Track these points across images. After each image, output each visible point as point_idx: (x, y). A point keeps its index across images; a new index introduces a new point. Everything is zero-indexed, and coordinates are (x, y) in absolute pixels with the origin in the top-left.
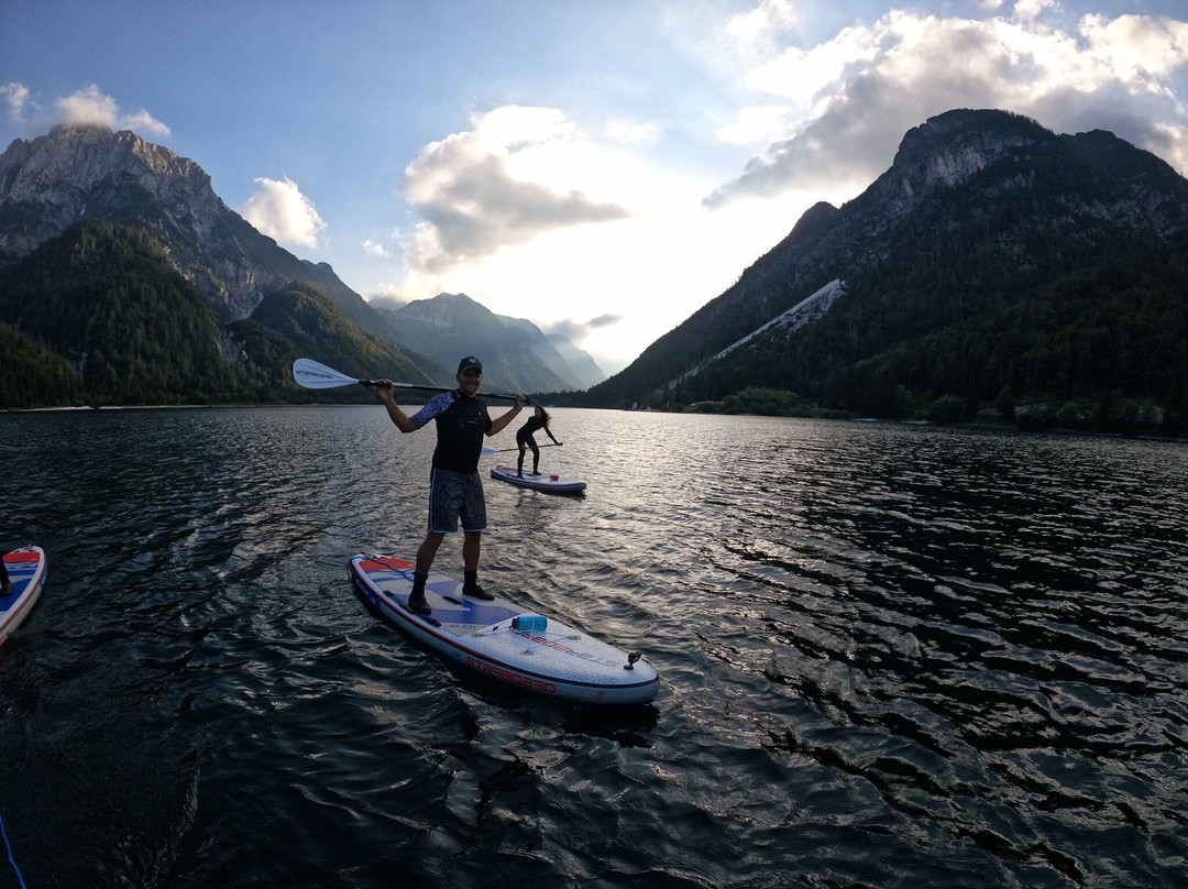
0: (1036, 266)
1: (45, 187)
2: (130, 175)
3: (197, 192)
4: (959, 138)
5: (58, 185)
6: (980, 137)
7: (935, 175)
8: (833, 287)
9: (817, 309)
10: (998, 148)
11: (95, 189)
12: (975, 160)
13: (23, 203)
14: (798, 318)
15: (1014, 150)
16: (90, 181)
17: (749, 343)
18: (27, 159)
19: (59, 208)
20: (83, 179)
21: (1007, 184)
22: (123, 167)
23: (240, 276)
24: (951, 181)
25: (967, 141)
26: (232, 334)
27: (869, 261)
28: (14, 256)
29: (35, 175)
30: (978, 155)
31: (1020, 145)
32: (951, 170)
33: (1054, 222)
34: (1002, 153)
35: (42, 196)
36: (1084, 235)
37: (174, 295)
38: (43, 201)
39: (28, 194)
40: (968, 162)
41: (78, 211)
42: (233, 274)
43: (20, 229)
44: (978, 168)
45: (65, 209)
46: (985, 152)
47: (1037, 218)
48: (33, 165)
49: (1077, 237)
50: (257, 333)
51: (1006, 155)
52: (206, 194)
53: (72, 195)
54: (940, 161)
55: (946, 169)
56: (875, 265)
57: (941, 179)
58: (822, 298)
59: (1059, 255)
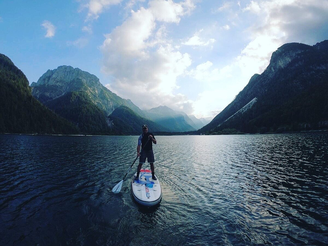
0: (303, 88)
1: (58, 82)
2: (79, 79)
3: (96, 83)
4: (283, 54)
5: (61, 81)
6: (289, 52)
7: (279, 66)
8: (254, 100)
9: (249, 106)
10: (294, 55)
11: (71, 82)
12: (289, 60)
13: (52, 85)
14: (245, 109)
15: (298, 55)
16: (69, 80)
17: (233, 117)
18: (52, 75)
19: (62, 87)
20: (67, 80)
21: (297, 65)
22: (77, 77)
23: (108, 104)
24: (282, 67)
25: (286, 55)
26: (109, 119)
27: (263, 92)
28: (51, 98)
29: (55, 79)
30: (289, 58)
31: (300, 52)
32: (282, 64)
33: (309, 74)
34: (295, 56)
35: (57, 84)
36: (318, 76)
37: (96, 110)
38: (58, 85)
39: (53, 83)
40: (286, 60)
41: (67, 88)
42: (106, 103)
43: (52, 92)
44: (289, 62)
45: (63, 87)
46: (291, 57)
47: (304, 74)
48: (54, 76)
49: (315, 77)
50: (115, 119)
51: (296, 56)
52: (98, 83)
53: (65, 84)
54: (279, 61)
55: (281, 64)
56: (264, 93)
57: (280, 66)
58: (251, 103)
59: (310, 83)
